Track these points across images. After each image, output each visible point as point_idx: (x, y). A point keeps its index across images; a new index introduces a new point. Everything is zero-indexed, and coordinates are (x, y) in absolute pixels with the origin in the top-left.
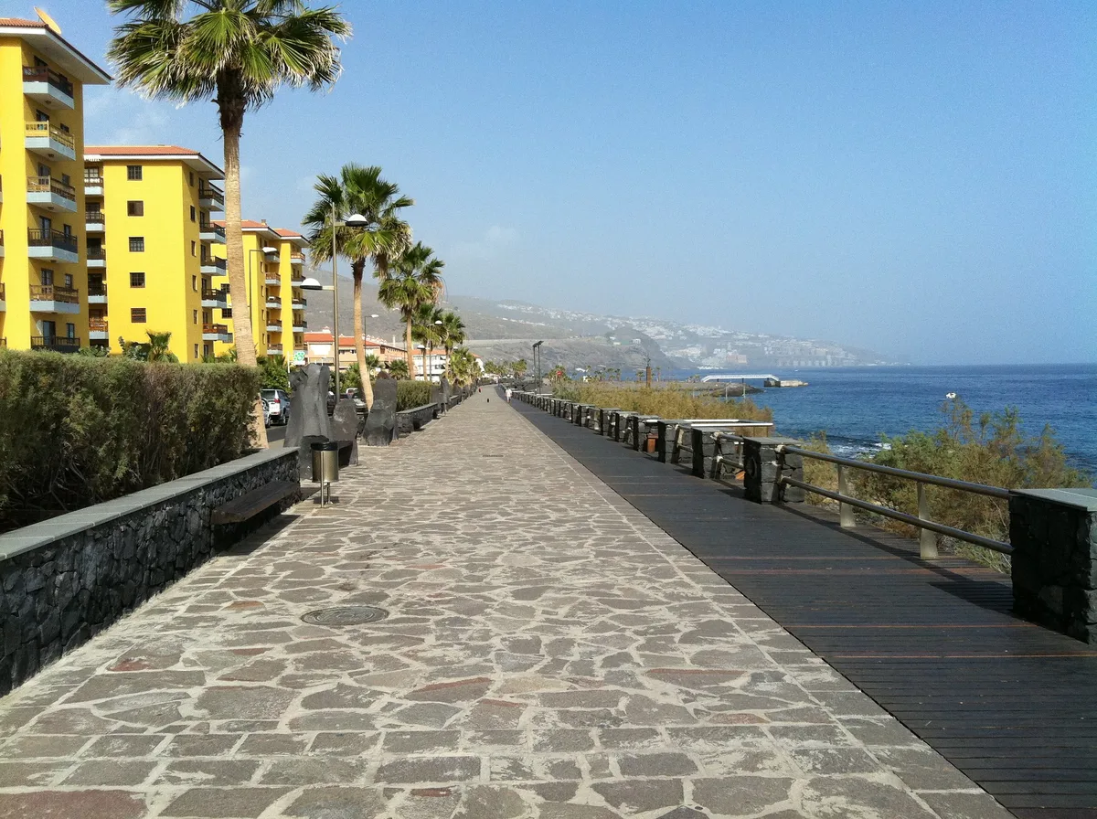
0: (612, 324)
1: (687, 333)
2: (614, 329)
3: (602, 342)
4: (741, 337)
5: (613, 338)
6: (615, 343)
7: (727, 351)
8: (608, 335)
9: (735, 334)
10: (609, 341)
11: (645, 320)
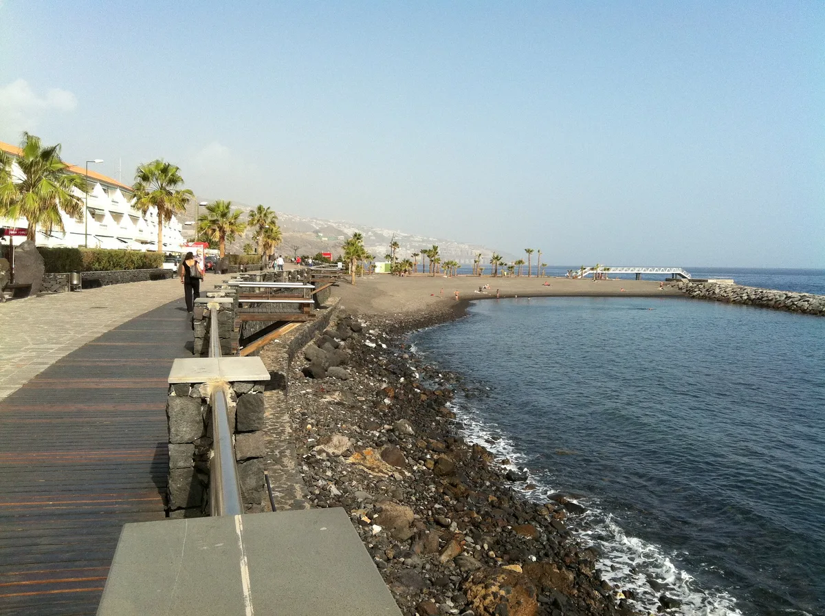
0: (316, 224)
1: (375, 234)
2: (318, 228)
3: (313, 238)
4: (416, 239)
5: (321, 235)
6: (323, 239)
7: (407, 249)
8: (316, 232)
9: (412, 236)
10: (318, 236)
11: (343, 223)
